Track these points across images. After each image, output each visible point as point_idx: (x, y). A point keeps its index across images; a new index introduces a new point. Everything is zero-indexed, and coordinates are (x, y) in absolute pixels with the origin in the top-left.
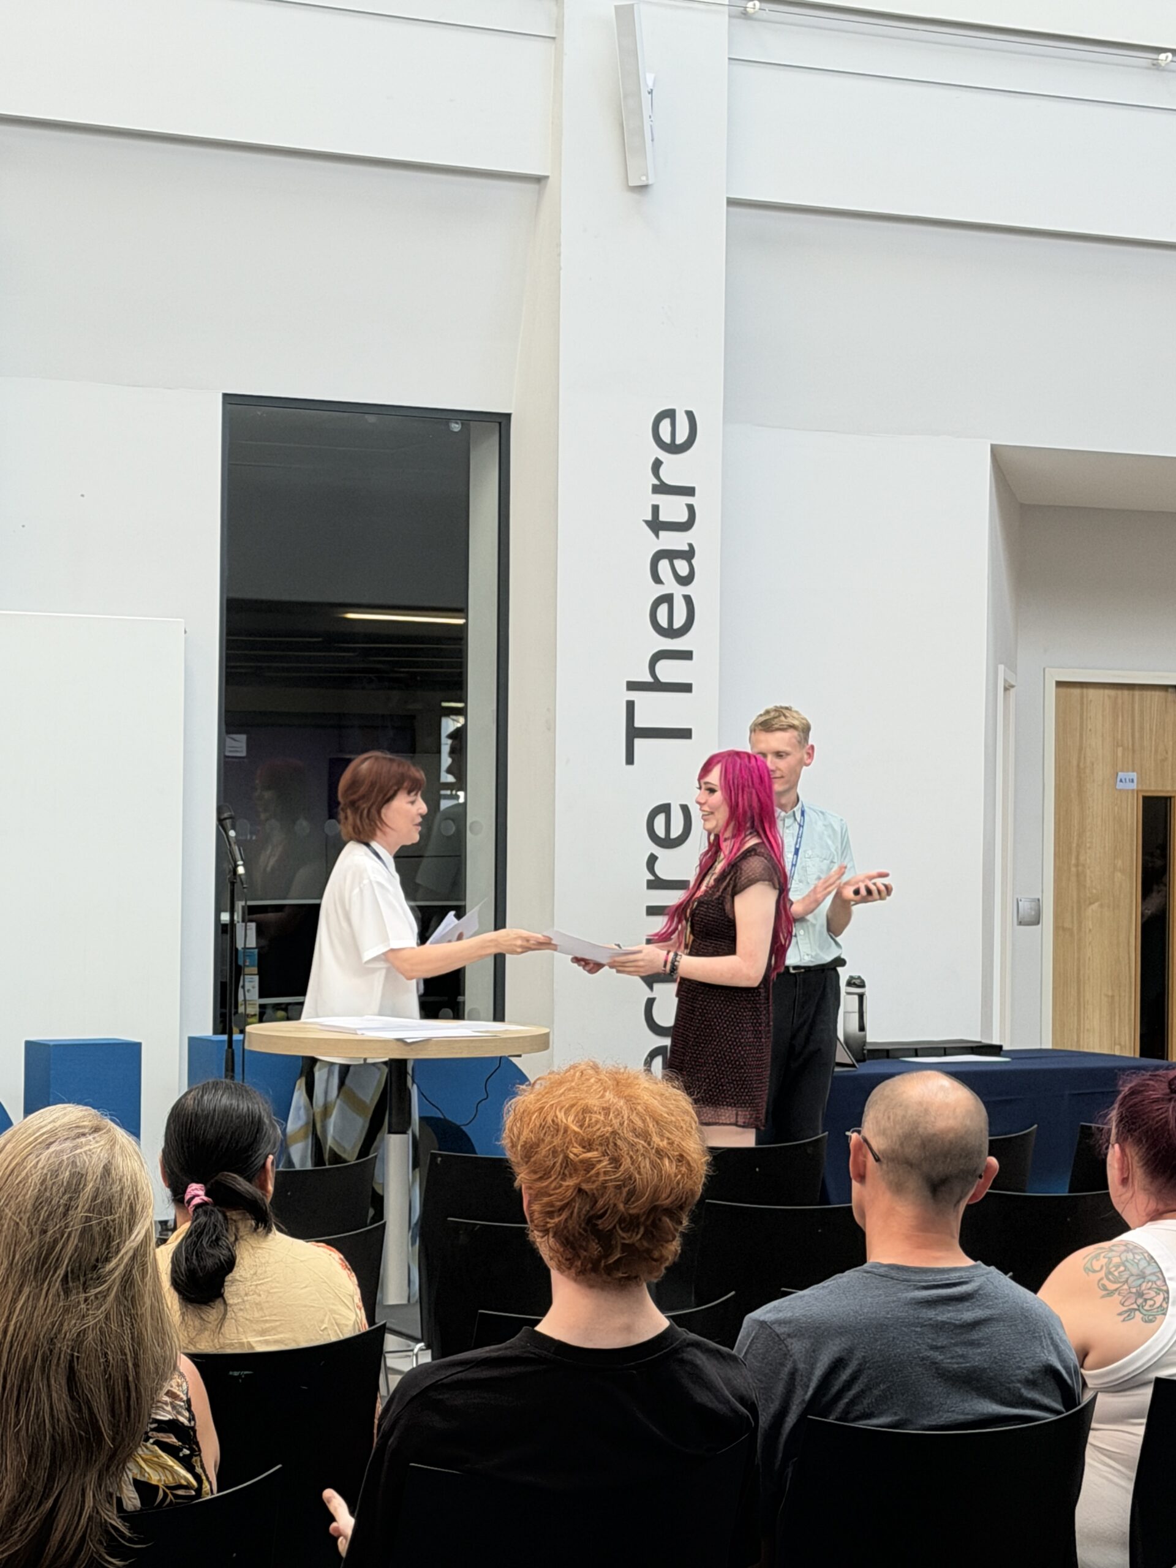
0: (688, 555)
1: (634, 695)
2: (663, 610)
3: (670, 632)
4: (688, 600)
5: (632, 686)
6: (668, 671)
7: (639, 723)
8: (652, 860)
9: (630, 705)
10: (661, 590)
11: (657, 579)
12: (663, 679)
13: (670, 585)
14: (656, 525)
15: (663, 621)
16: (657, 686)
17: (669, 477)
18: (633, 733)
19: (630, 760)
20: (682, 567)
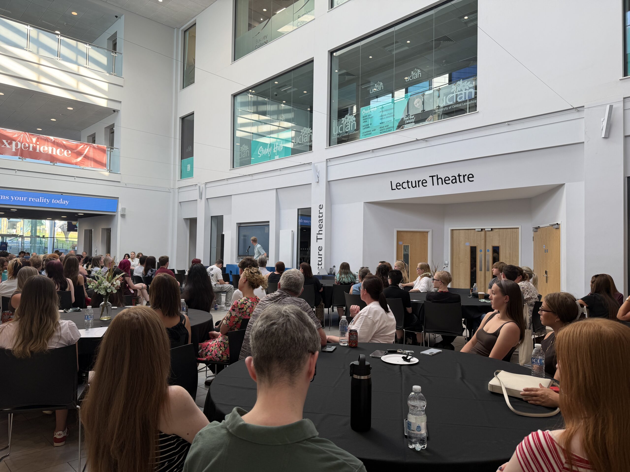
0: (322, 220)
1: (318, 235)
2: (320, 226)
3: (320, 228)
4: (322, 224)
5: (317, 234)
6: (320, 232)
7: (318, 238)
8: (319, 252)
9: (317, 236)
10: (320, 224)
11: (319, 223)
12: (320, 233)
13: (321, 223)
14: (319, 217)
15: (320, 227)
16: (319, 234)
17: (320, 212)
18: (317, 239)
19: (317, 242)
20: (321, 221)
